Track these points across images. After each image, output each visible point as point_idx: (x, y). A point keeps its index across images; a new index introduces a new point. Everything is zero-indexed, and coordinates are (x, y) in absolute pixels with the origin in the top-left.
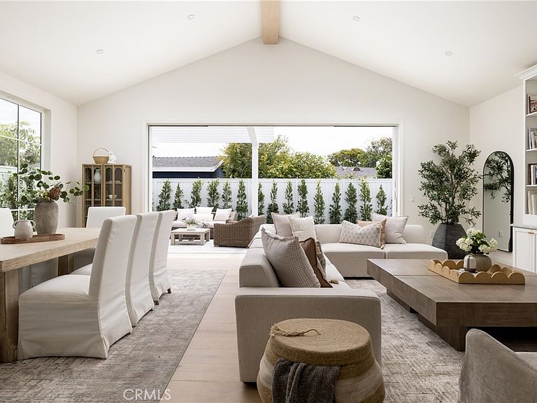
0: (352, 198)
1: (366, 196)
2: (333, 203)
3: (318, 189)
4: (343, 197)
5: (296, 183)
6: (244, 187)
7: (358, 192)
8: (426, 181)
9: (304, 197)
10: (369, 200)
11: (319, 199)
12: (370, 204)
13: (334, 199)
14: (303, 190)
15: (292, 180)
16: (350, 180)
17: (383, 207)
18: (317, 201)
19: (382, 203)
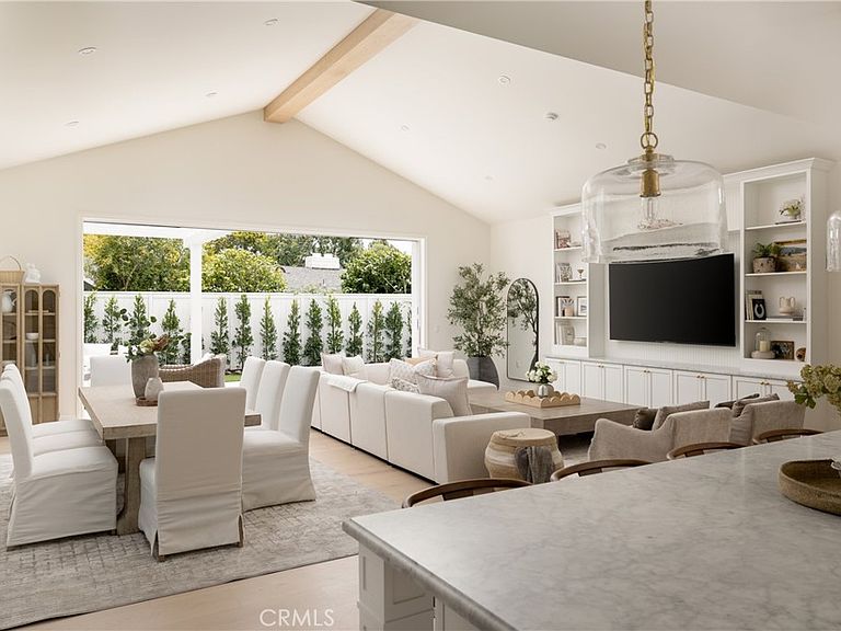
0: (315, 322)
1: (335, 319)
2: (288, 330)
3: (267, 308)
4: (303, 320)
5: (233, 299)
6: (142, 306)
7: (324, 314)
8: (454, 308)
9: (245, 320)
10: (339, 324)
11: (268, 324)
12: (340, 330)
13: (289, 323)
14: (243, 311)
15: (225, 295)
16: (311, 296)
17: (358, 334)
18: (266, 327)
19: (356, 328)
